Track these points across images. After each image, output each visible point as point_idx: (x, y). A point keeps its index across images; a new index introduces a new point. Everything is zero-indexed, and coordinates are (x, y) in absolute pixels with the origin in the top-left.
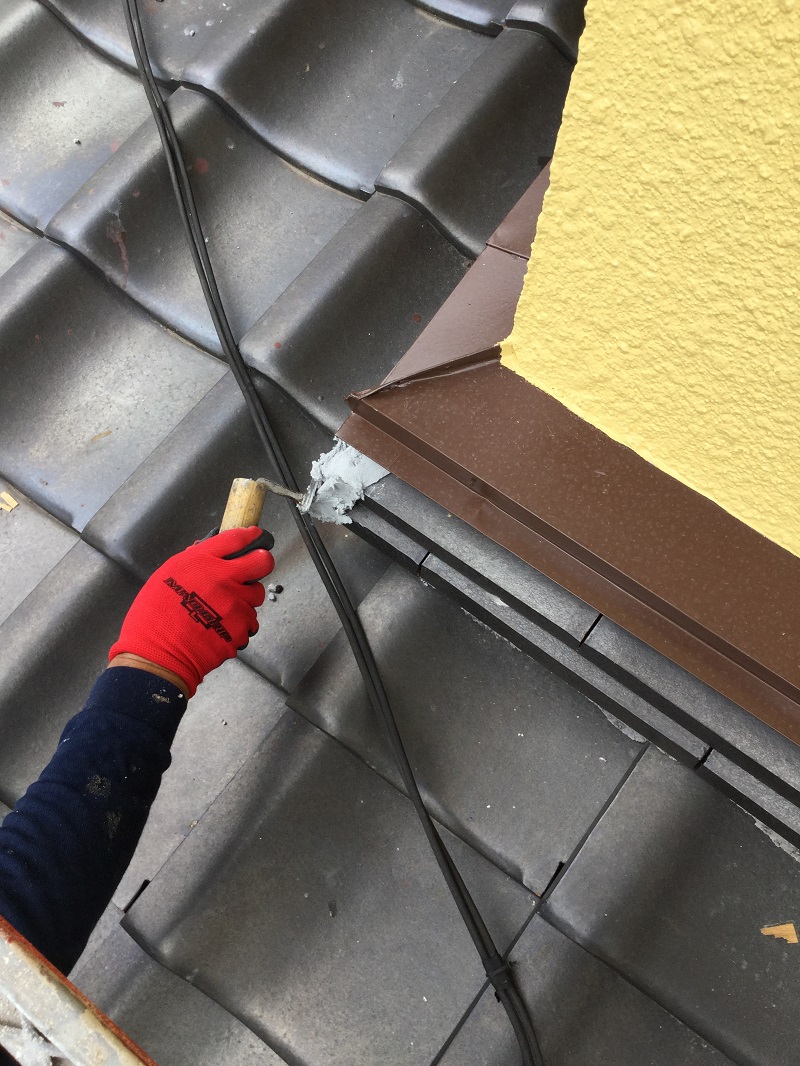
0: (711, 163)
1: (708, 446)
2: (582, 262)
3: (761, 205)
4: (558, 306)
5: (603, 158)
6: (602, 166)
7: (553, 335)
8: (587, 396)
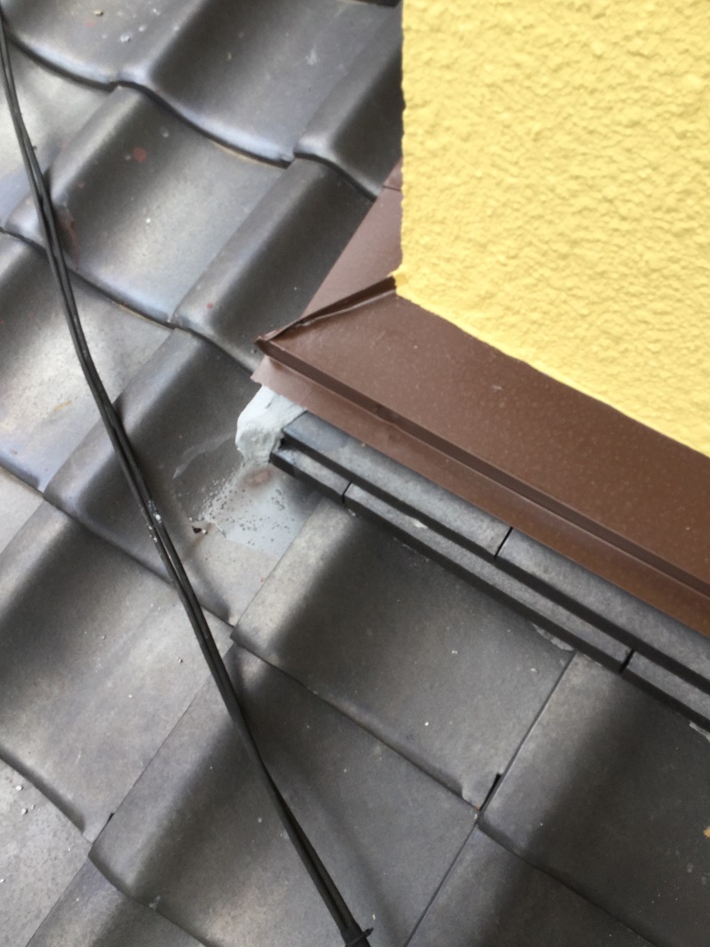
0: (545, 51)
1: (595, 348)
2: (450, 179)
3: (601, 86)
4: (437, 228)
5: (448, 67)
6: (448, 76)
7: (439, 258)
8: (477, 315)
